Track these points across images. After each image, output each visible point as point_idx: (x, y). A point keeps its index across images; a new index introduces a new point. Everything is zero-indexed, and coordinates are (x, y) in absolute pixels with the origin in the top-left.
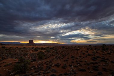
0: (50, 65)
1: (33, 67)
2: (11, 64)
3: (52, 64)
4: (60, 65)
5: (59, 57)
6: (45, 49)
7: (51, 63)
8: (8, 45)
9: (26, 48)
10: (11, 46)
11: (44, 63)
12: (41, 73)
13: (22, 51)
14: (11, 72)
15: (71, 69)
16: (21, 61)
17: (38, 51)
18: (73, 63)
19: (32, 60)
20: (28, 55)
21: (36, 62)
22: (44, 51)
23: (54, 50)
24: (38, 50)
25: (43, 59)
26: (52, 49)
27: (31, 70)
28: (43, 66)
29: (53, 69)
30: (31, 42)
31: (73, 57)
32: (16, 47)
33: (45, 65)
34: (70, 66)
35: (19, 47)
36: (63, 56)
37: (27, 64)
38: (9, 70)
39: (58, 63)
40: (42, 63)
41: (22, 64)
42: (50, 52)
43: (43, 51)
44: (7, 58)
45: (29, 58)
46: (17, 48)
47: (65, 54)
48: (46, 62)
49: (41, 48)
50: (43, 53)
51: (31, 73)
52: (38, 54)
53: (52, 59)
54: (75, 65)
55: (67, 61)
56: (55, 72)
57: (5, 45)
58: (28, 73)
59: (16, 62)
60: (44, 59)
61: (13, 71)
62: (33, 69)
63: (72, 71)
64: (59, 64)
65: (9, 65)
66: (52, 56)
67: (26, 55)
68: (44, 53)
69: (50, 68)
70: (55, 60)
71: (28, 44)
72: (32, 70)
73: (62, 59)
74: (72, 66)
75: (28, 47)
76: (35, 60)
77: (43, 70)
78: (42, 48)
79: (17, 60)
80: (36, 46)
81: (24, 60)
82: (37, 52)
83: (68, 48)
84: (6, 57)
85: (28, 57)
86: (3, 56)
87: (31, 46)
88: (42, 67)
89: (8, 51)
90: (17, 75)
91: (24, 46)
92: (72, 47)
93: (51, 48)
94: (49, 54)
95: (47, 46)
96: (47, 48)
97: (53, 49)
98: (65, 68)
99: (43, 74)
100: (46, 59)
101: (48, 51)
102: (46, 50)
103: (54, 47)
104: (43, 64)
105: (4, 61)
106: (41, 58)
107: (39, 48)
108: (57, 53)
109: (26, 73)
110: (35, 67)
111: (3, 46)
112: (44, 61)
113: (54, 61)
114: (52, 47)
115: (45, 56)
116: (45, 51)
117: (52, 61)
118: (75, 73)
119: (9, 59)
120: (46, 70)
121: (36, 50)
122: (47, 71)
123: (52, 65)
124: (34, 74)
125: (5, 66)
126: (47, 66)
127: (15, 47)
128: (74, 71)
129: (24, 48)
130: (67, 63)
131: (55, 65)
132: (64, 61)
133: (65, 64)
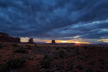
0: (71, 66)
1: (55, 64)
2: (40, 59)
3: (74, 65)
4: (84, 67)
5: (81, 58)
6: (65, 48)
7: (72, 64)
8: (38, 44)
9: (49, 47)
10: (40, 45)
13: (47, 49)
14: (39, 66)
16: (46, 57)
17: (59, 50)
19: (54, 58)
20: (51, 53)
21: (58, 60)
24: (59, 49)
26: (73, 48)
27: (54, 66)
29: (75, 71)
31: (101, 60)
33: (66, 65)
35: (45, 46)
36: (87, 57)
37: (50, 60)
38: (38, 63)
39: (80, 65)
40: (63, 62)
42: (71, 52)
43: (63, 50)
45: (52, 55)
47: (89, 55)
48: (67, 62)
49: (62, 47)
51: (53, 70)
52: (59, 53)
53: (73, 59)
55: (92, 64)
57: (37, 44)
58: (51, 69)
59: (43, 57)
60: (65, 58)
64: (82, 66)
66: (73, 56)
67: (49, 52)
68: (64, 52)
69: (71, 69)
70: (76, 61)
72: (55, 67)
73: (85, 61)
75: (51, 46)
76: (56, 58)
77: (64, 70)
78: (63, 48)
79: (43, 56)
80: (58, 46)
81: (48, 56)
83: (93, 49)
84: (37, 53)
85: (52, 54)
86: (36, 52)
87: (53, 46)
88: (63, 66)
89: (38, 48)
90: (43, 69)
92: (98, 47)
93: (71, 48)
94: (69, 53)
95: (67, 46)
96: (68, 48)
97: (74, 49)
100: (67, 58)
101: (69, 51)
103: (75, 47)
104: (64, 63)
105: (36, 56)
106: (62, 57)
107: (60, 48)
108: (79, 53)
109: (49, 69)
110: (57, 64)
111: (36, 45)
112: (65, 60)
113: (76, 62)
114: (72, 46)
115: (65, 55)
116: (65, 50)
117: (73, 62)
119: (39, 55)
120: (68, 70)
121: (58, 49)
124: (56, 71)
126: (68, 66)
127: (43, 46)
129: (48, 46)
130: (93, 67)
131: (77, 66)
132: (89, 64)
133: (90, 68)
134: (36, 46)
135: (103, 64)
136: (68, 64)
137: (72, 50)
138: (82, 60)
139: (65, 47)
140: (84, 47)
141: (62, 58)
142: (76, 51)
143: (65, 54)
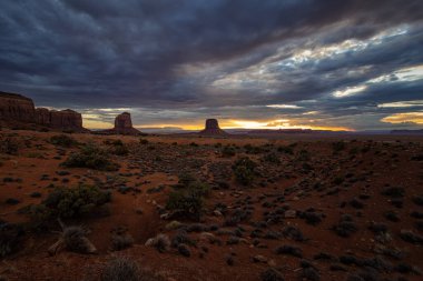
0: (278, 212)
1: (219, 206)
2: (161, 188)
3: (286, 208)
4: (324, 216)
5: (316, 187)
6: (257, 151)
7: (280, 205)
8: (154, 135)
9: (197, 145)
10: (160, 140)
11: (254, 199)
12: (242, 230)
13: (188, 154)
14: (162, 212)
15: (382, 247)
16: (185, 182)
17: (235, 158)
18: (391, 218)
19: (217, 186)
20: (205, 166)
21: (228, 192)
22: (255, 158)
23: (293, 158)
24: (233, 155)
25: (252, 187)
26: (288, 150)
27: (214, 214)
28: (252, 208)
29: (290, 229)
30: (212, 125)
31: (393, 193)
32: (173, 141)
33: (259, 208)
34: (375, 230)
35: (179, 141)
36: (338, 182)
37: (200, 194)
38: (158, 203)
39: (312, 210)
40: (249, 198)
41: (187, 194)
42: (279, 163)
43: (250, 156)
44: (152, 172)
45: (208, 177)
46: (175, 144)
47: (350, 175)
48: (262, 198)
49: (245, 147)
50: (251, 165)
51: (213, 225)
52: (233, 167)
53: (287, 190)
54: (403, 231)
55: (355, 205)
56: (298, 238)
57: (146, 135)
58: (203, 222)
59: (173, 183)
60: (255, 185)
61: (167, 208)
62: (218, 212)
63: (387, 255)
64: (317, 214)
65: (158, 191)
66: (288, 177)
67: (197, 166)
68: (254, 165)
69: (276, 221)
70: (299, 196)
71: (202, 132)
72: (217, 216)
73: (330, 194)
74: (388, 235)
75: (203, 143)
76: (225, 187)
77: (252, 224)
78: (248, 148)
79: (175, 180)
80: (230, 141)
81: (194, 180)
82: (232, 160)
83: (364, 151)
84: (150, 169)
85: (205, 173)
86: (145, 166)
87: (213, 141)
88: (248, 213)
89: (154, 151)
90: (175, 222)
91: (193, 140)
92: (387, 144)
93: (280, 149)
94: (274, 168)
95: (266, 141)
96: (267, 148)
97: (292, 154)
98: (345, 236)
99: (253, 236)
100: (263, 186)
101: (272, 160)
102: (262, 155)
103: (295, 145)
104: (249, 203)
105: (147, 178)
106: (244, 182)
107: (238, 148)
108: (309, 168)
109: (198, 221)
110: (224, 207)
111: (143, 138)
112: (256, 193)
113: (296, 198)
114: (286, 143)
115: (258, 174)
116: (257, 157)
117: (287, 198)
118: (405, 270)
119: (157, 174)
120: (264, 226)
121: (228, 152)
122: (266, 232)
123: (288, 214)
124: (222, 230)
125: (150, 191)
126: (266, 214)
127: (170, 141)
128: (396, 258)
129: (193, 144)
130: (359, 215)
131: (298, 213)
132: (343, 205)
133: (348, 219)
134: (144, 142)
135: (399, 205)
136: (265, 205)
137: (283, 158)
138: (320, 190)
139: (257, 145)
140: (334, 144)
141: (245, 184)
142: (300, 160)
143: (255, 170)
